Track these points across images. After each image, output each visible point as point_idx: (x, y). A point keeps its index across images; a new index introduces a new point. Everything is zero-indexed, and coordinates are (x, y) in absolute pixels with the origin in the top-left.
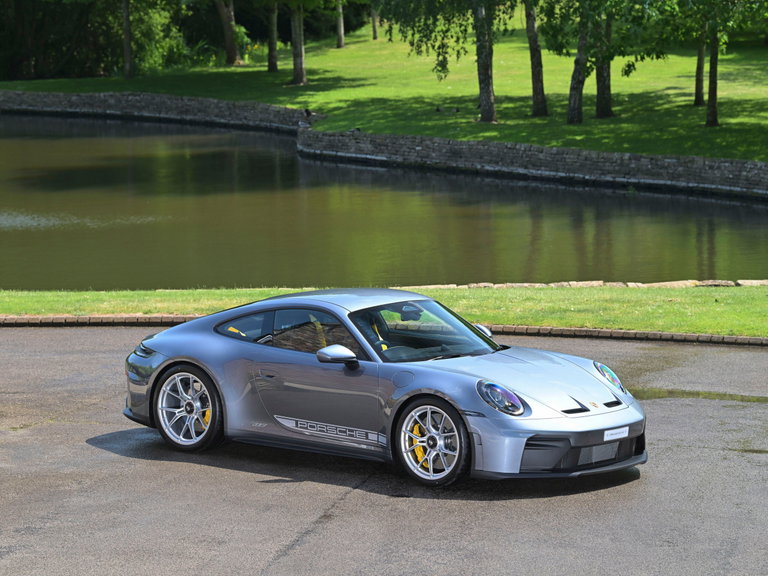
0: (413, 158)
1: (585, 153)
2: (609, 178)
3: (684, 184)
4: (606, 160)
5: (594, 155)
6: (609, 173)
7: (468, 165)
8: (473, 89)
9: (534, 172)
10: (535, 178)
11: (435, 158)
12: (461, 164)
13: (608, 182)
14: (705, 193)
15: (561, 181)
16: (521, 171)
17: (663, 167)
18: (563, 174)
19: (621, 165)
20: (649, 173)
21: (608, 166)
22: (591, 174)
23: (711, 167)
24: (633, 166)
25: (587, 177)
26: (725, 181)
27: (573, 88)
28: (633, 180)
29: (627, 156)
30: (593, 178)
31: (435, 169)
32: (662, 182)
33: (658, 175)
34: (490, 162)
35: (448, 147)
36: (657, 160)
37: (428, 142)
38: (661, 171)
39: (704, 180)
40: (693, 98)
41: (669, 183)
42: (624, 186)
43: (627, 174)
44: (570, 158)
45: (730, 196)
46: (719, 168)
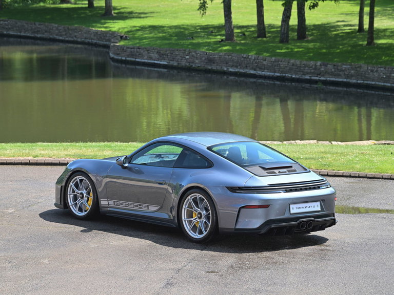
0: (184, 63)
1: (292, 61)
2: (307, 77)
3: (354, 81)
4: (305, 66)
5: (298, 62)
6: (308, 73)
7: (219, 68)
8: (221, 20)
9: (260, 73)
10: (261, 77)
11: (197, 63)
12: (214, 67)
13: (307, 79)
14: (368, 87)
15: (277, 78)
16: (252, 72)
17: (341, 70)
18: (278, 74)
19: (315, 69)
20: (332, 74)
21: (307, 70)
22: (296, 74)
23: (372, 71)
24: (323, 69)
25: (293, 76)
26: (382, 79)
27: (283, 21)
28: (322, 78)
29: (319, 63)
30: (297, 77)
31: (198, 70)
32: (341, 80)
33: (339, 76)
34: (232, 66)
35: (206, 56)
36: (338, 66)
37: (193, 53)
38: (341, 73)
39: (368, 79)
40: (357, 28)
41: (345, 80)
42: (316, 82)
43: (319, 74)
44: (283, 65)
45: (384, 89)
46: (377, 71)
